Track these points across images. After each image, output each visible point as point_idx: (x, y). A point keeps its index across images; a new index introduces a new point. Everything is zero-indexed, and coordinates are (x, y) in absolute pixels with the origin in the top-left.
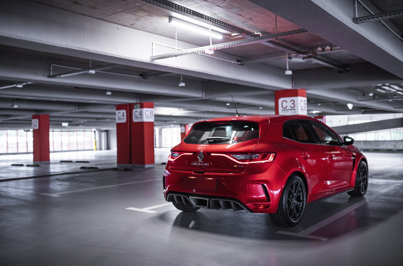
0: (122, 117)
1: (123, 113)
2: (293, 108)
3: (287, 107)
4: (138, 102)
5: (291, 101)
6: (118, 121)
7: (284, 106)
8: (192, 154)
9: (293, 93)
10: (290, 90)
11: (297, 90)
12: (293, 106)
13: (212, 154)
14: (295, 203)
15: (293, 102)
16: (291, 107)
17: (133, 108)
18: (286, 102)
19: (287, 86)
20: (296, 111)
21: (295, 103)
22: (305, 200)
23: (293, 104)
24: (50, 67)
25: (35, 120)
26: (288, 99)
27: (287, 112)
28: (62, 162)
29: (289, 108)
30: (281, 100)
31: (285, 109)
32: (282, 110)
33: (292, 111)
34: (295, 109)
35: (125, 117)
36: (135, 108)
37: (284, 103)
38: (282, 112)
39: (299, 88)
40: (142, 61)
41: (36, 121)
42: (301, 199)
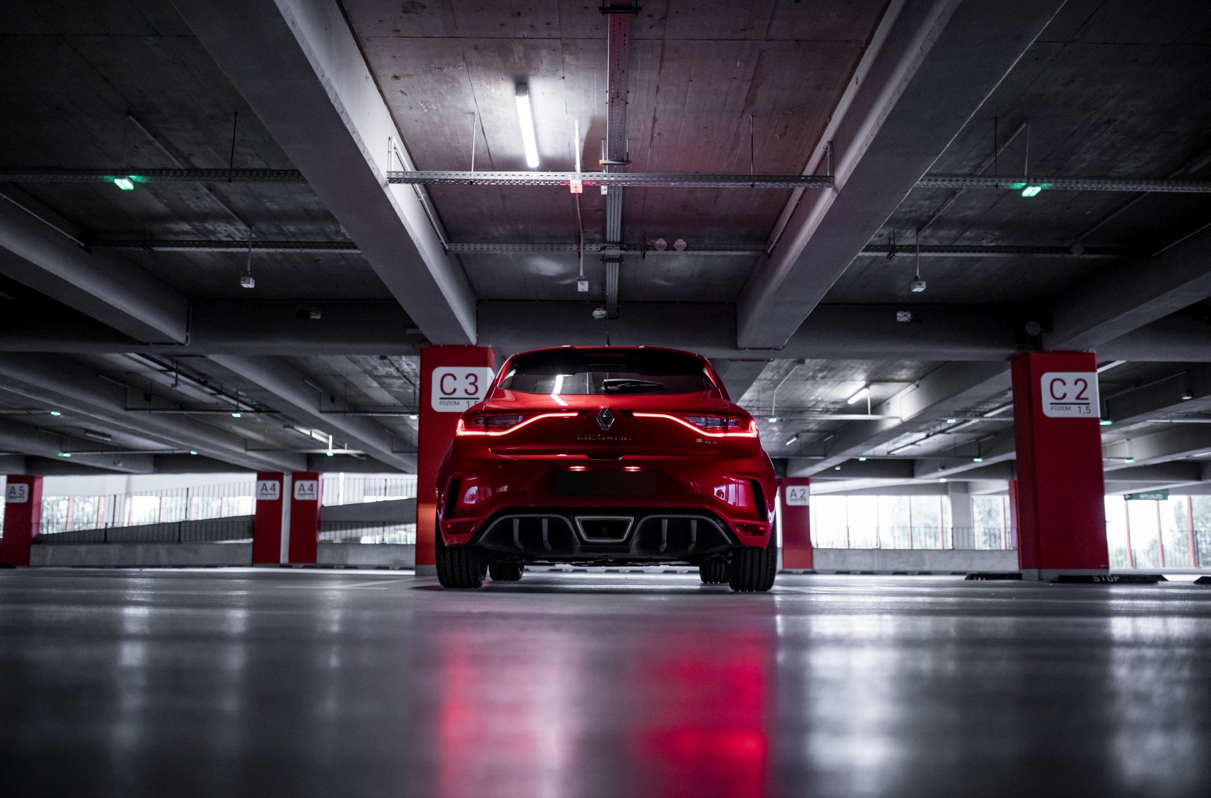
3: (455, 390)
5: (467, 377)
8: (575, 414)
11: (487, 348)
12: (471, 389)
15: (472, 379)
16: (466, 391)
18: (455, 379)
26: (460, 371)
30: (438, 373)
39: (490, 346)
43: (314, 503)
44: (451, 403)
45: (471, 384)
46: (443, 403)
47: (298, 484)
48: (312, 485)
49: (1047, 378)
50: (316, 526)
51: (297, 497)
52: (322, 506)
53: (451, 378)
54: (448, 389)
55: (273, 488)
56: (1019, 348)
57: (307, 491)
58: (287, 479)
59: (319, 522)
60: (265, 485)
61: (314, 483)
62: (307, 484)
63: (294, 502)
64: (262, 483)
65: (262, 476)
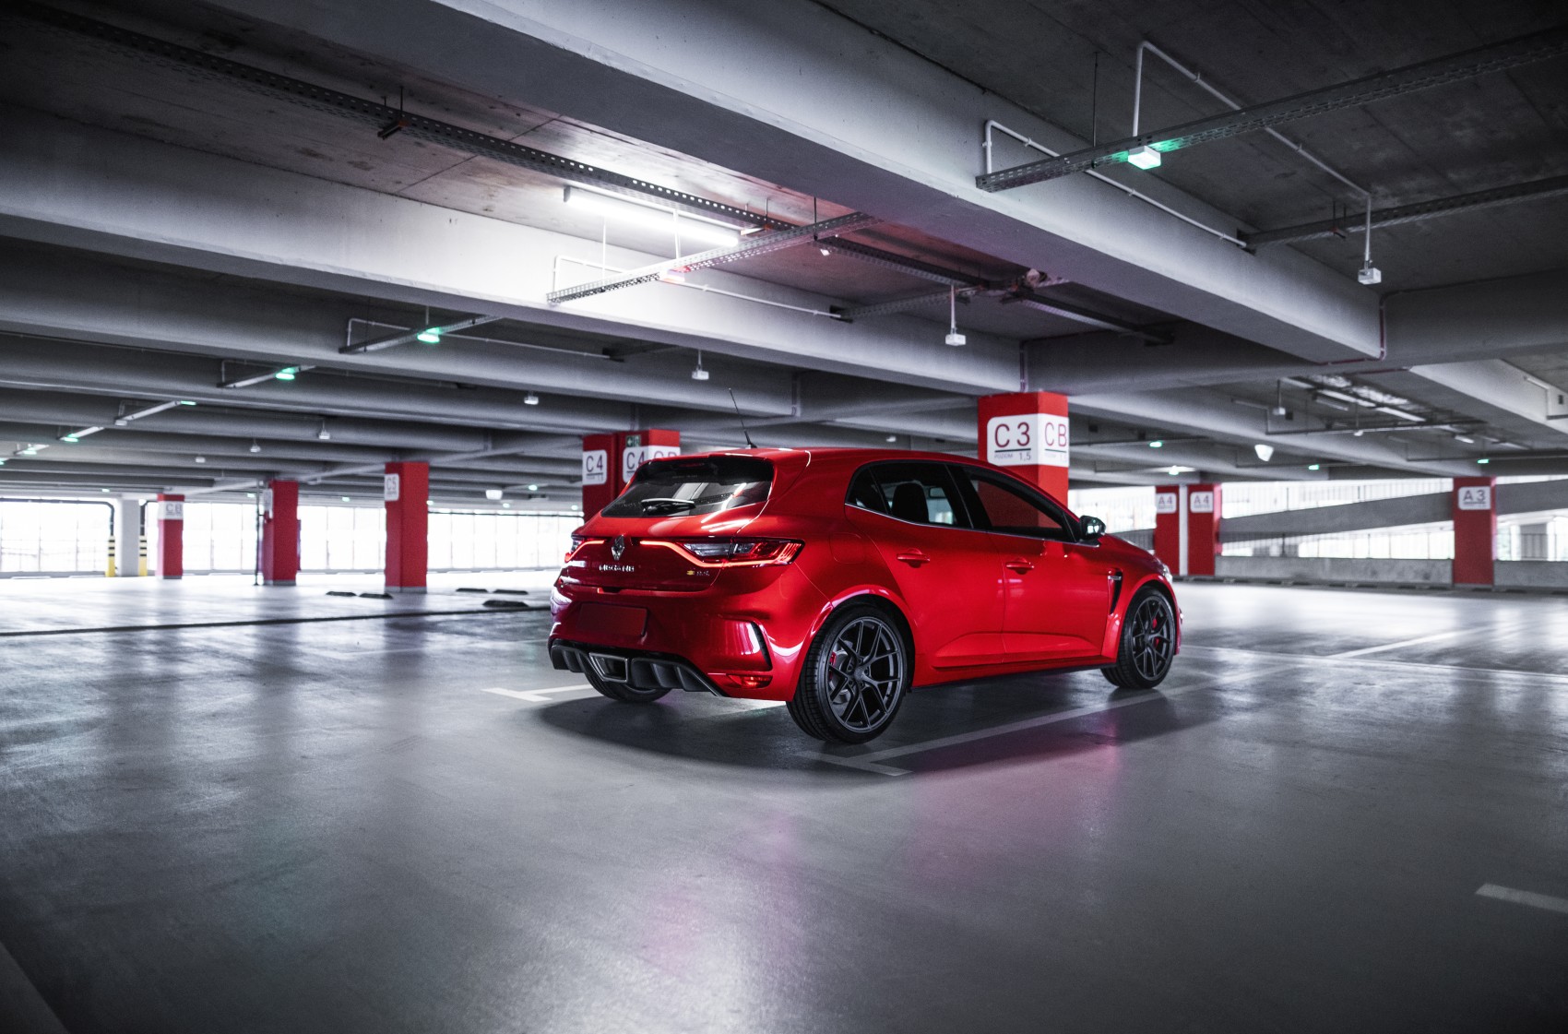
0: (597, 470)
1: (601, 458)
2: (1024, 447)
3: (1008, 442)
4: (637, 428)
5: (1019, 427)
6: (586, 481)
7: (1002, 442)
8: (601, 542)
9: (1023, 404)
10: (1017, 395)
11: (1037, 394)
12: (1024, 440)
13: (644, 543)
14: (864, 682)
15: (1023, 428)
16: (1019, 442)
17: (625, 446)
18: (1008, 429)
19: (1007, 383)
20: (1031, 453)
21: (1029, 433)
22: (901, 675)
23: (1025, 433)
24: (347, 327)
25: (392, 476)
26: (1013, 421)
27: (1009, 456)
28: (461, 590)
29: (1013, 445)
30: (993, 423)
31: (1003, 448)
32: (996, 451)
33: (1021, 454)
34: (1029, 449)
35: (605, 470)
36: (628, 446)
37: (1002, 430)
38: (996, 456)
39: (1040, 390)
40: (524, 304)
41: (394, 478)
42: (892, 674)
43: (1210, 515)
44: (1006, 456)
45: (1023, 433)
46: (998, 456)
47: (1194, 496)
48: (1207, 497)
50: (1214, 539)
51: (1194, 509)
52: (1221, 518)
53: (1004, 429)
55: (1170, 501)
57: (1202, 503)
58: (1183, 492)
59: (1217, 535)
60: (1162, 498)
61: (1210, 494)
62: (1202, 495)
63: (1191, 516)
64: (1160, 496)
65: (1161, 490)
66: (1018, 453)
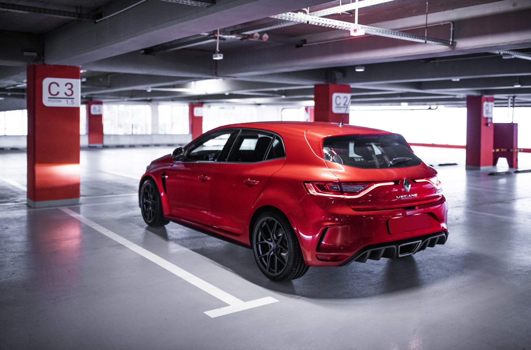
2: (69, 97)
3: (58, 93)
5: (66, 85)
7: (54, 93)
12: (69, 92)
15: (69, 86)
16: (66, 94)
18: (58, 85)
20: (74, 100)
21: (73, 89)
23: (70, 89)
26: (62, 81)
27: (59, 101)
29: (62, 95)
30: (47, 81)
31: (54, 96)
32: (49, 98)
33: (67, 101)
34: (73, 98)
38: (49, 101)
44: (56, 101)
45: (69, 89)
46: (50, 101)
49: (335, 95)
53: (55, 85)
54: (54, 92)
56: (327, 82)
66: (66, 100)
